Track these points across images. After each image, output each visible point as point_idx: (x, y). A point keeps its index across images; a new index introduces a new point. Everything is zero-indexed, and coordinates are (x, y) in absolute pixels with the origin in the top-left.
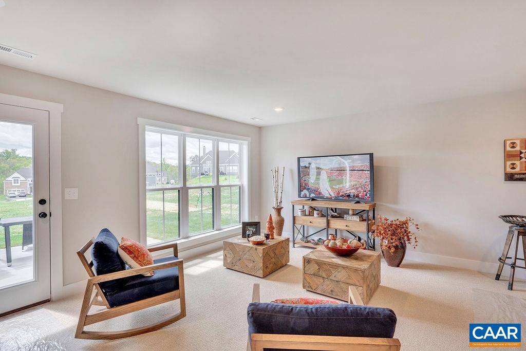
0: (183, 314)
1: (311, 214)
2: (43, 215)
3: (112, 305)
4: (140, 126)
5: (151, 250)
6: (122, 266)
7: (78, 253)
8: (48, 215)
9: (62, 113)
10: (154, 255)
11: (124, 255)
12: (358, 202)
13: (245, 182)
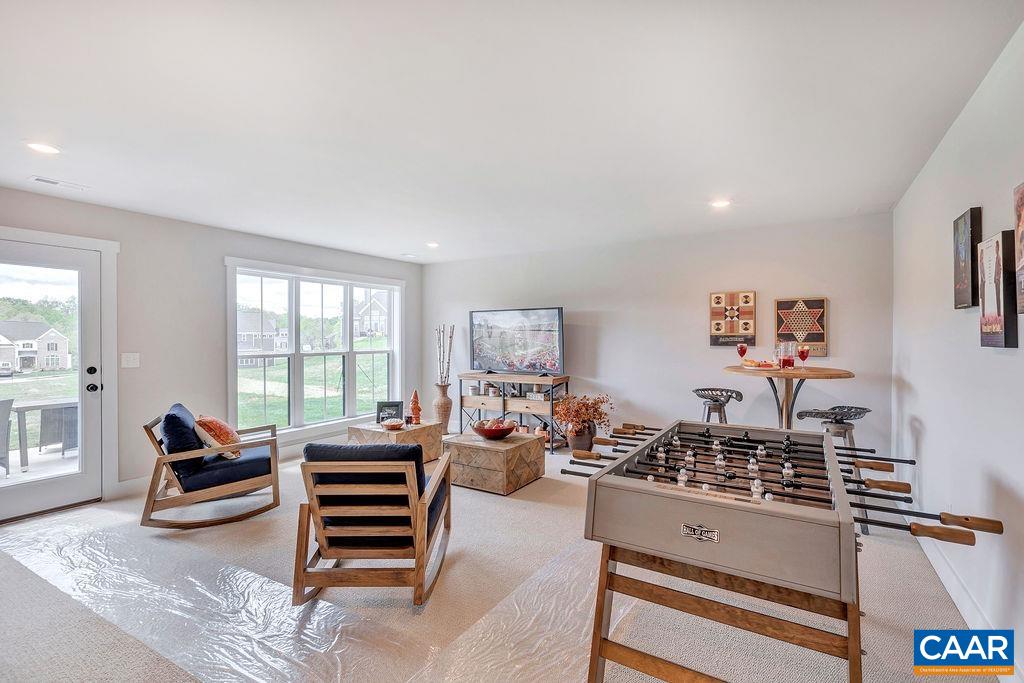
0: (276, 503)
1: (486, 394)
2: (93, 388)
3: (187, 490)
4: (229, 269)
5: (239, 432)
6: (200, 444)
7: (146, 427)
8: (100, 388)
9: (118, 254)
10: (244, 439)
11: (202, 433)
12: (545, 375)
13: (397, 349)
